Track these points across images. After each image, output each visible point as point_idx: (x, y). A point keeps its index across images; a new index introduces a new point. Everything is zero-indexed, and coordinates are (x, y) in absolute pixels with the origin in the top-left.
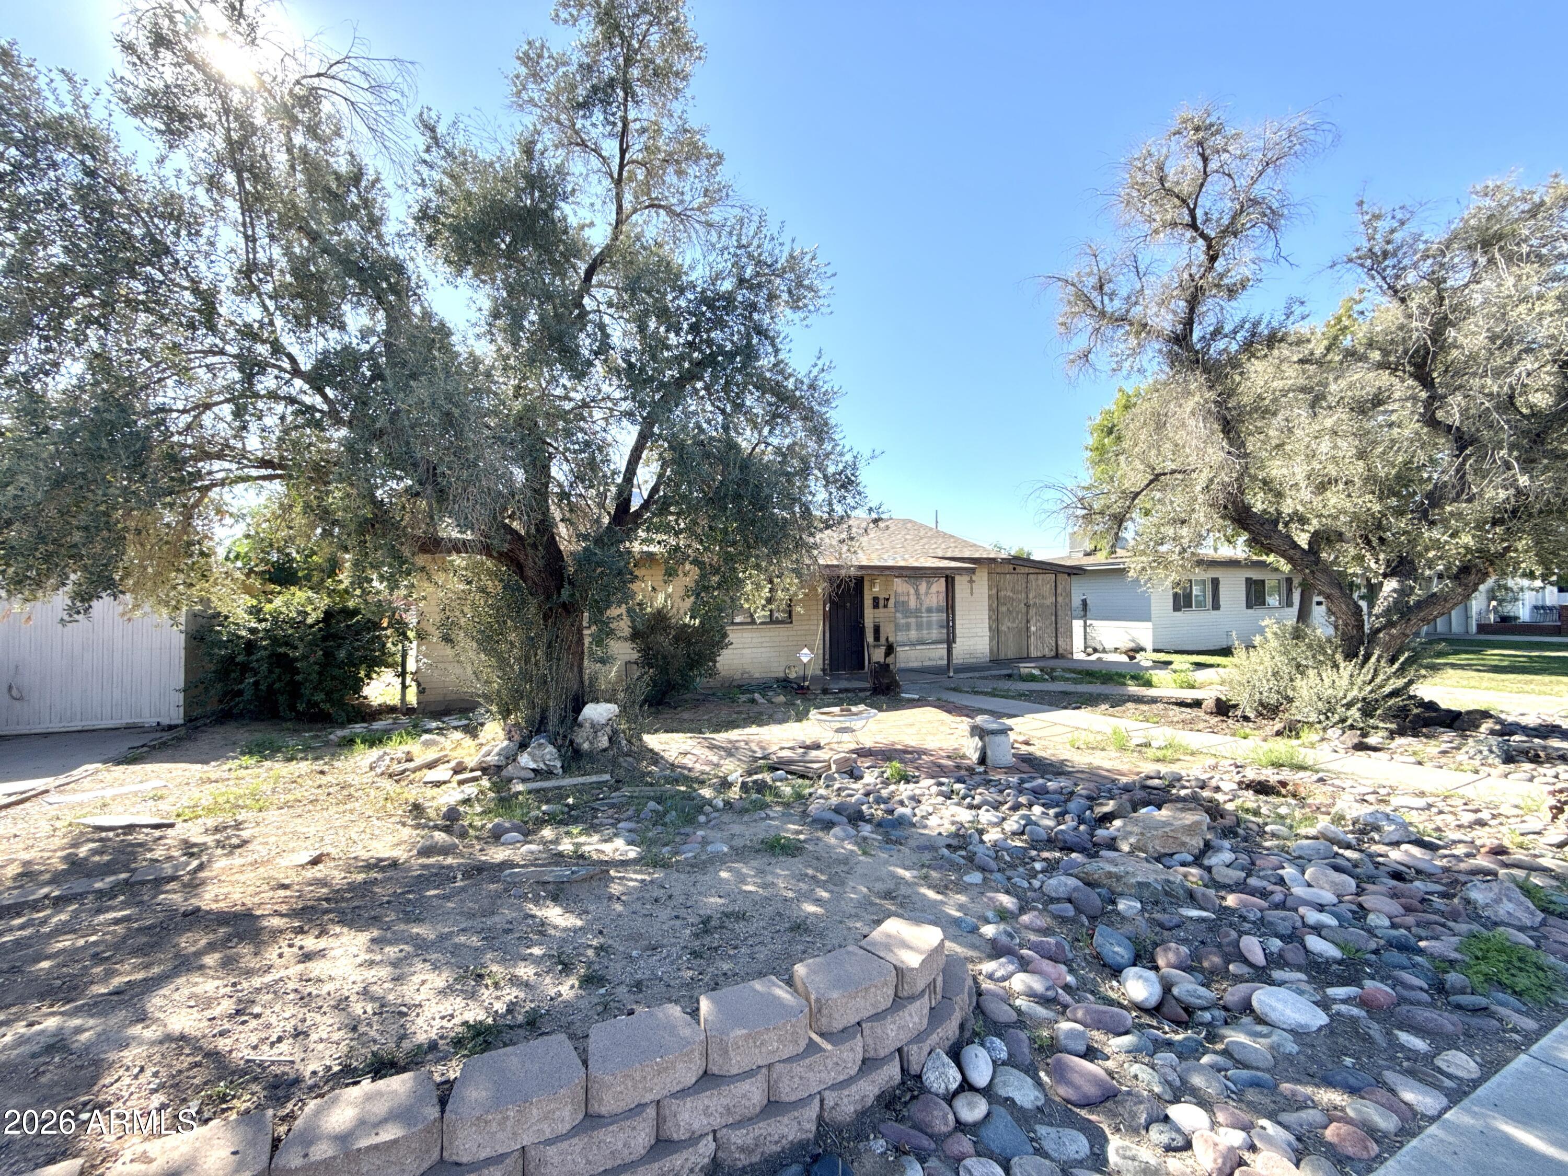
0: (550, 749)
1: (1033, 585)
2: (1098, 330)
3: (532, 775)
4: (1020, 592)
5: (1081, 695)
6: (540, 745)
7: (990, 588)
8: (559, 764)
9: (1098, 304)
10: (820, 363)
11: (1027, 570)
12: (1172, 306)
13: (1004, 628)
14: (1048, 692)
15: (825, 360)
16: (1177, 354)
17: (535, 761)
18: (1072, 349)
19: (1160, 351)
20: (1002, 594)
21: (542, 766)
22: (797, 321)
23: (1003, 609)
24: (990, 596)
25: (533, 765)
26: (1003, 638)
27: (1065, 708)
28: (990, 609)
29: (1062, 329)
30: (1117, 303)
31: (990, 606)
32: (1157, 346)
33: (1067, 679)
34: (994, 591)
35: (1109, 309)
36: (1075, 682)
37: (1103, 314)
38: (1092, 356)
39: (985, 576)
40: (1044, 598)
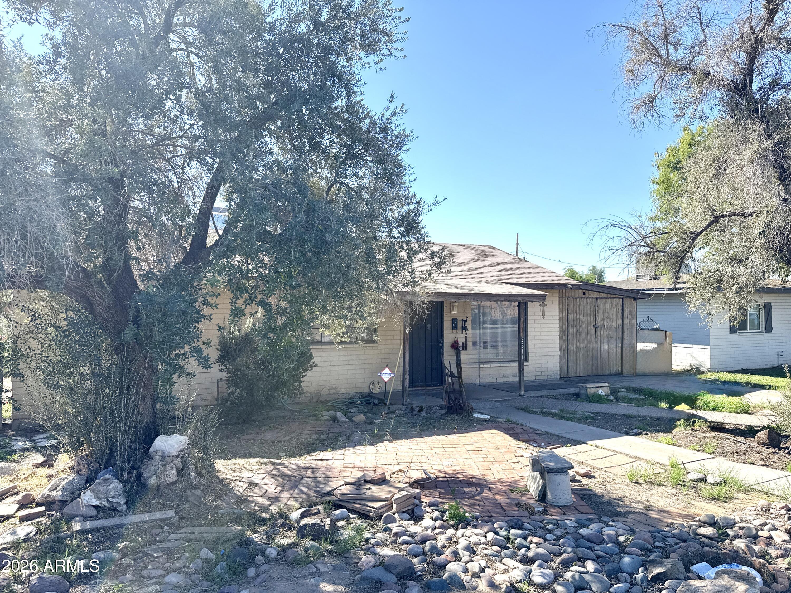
0: (116, 485)
1: (601, 308)
2: (662, 77)
3: (94, 512)
4: (589, 315)
5: (643, 419)
6: (106, 480)
7: (561, 311)
8: (122, 501)
9: (663, 53)
10: (392, 106)
11: (595, 295)
12: (733, 57)
13: (574, 348)
14: (612, 415)
15: (396, 104)
16: (737, 103)
17: (98, 498)
18: (638, 95)
19: (722, 99)
20: (572, 316)
21: (105, 503)
22: (372, 64)
23: (573, 330)
24: (560, 319)
25: (95, 502)
26: (572, 357)
27: (627, 434)
28: (561, 330)
29: (630, 76)
30: (681, 52)
31: (561, 328)
32: (718, 95)
33: (631, 400)
34: (565, 314)
35: (674, 58)
36: (639, 403)
37: (667, 63)
38: (657, 102)
39: (556, 300)
40: (611, 320)
